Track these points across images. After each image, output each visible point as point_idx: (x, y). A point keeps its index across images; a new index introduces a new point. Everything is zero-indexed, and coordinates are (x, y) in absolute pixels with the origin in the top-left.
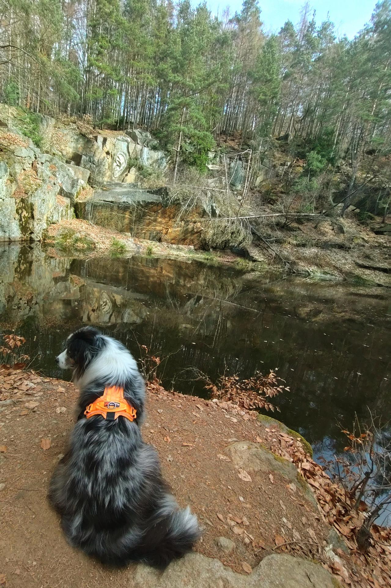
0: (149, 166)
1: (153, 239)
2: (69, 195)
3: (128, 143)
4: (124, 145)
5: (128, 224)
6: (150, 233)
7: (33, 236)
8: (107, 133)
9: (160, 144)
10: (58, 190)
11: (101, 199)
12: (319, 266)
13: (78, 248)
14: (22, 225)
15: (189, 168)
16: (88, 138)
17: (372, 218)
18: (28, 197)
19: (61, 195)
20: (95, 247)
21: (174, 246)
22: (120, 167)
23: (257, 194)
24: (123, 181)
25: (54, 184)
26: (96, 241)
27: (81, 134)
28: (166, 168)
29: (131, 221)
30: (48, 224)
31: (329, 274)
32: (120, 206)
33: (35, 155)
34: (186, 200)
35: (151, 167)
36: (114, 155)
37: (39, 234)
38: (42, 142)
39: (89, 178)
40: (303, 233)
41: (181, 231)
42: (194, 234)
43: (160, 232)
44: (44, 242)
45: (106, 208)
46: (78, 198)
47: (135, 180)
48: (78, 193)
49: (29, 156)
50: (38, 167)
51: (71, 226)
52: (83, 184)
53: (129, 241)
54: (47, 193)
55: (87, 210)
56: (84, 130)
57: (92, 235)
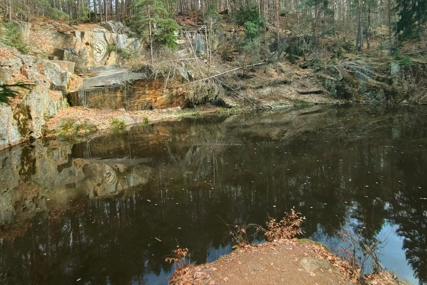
0: (126, 49)
1: (144, 108)
2: (60, 88)
3: (104, 33)
4: (101, 36)
5: (120, 102)
6: (142, 105)
7: (32, 135)
8: (82, 27)
10: (49, 86)
11: (92, 85)
12: (276, 100)
13: (81, 134)
14: (20, 128)
15: (163, 47)
16: (66, 35)
17: (297, 59)
18: (24, 101)
19: (52, 89)
20: (97, 130)
21: (164, 110)
22: (100, 53)
23: (218, 56)
24: (105, 64)
25: (45, 82)
26: (96, 124)
27: (59, 32)
29: (123, 99)
30: (46, 120)
31: (284, 104)
32: (111, 88)
33: (23, 61)
34: (167, 73)
35: (129, 49)
36: (93, 44)
37: (39, 132)
38: (26, 48)
39: (75, 68)
40: (258, 78)
41: (168, 97)
42: (178, 97)
43: (150, 102)
45: (98, 93)
46: (69, 89)
47: (116, 61)
48: (68, 85)
49: (16, 63)
50: (27, 71)
51: (69, 116)
52: (71, 75)
53: (126, 116)
54: (41, 93)
55: (80, 97)
56: (61, 29)
57: (91, 119)
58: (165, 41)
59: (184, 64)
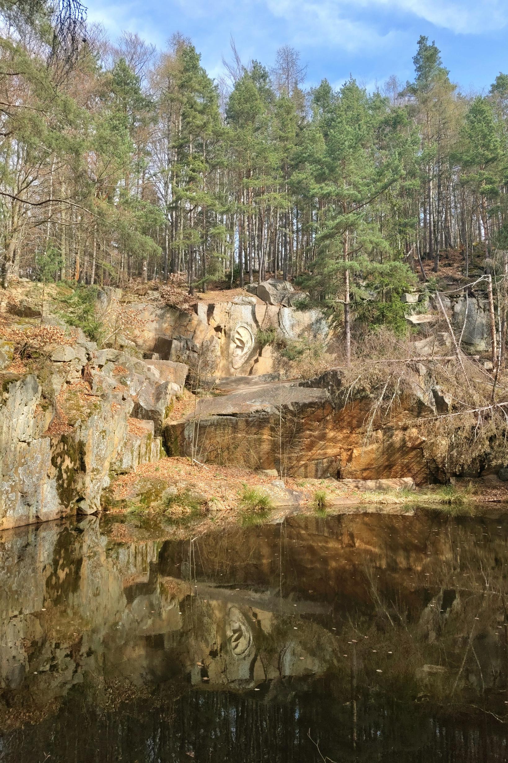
0: (297, 339)
1: (323, 474)
2: (151, 415)
3: (254, 306)
4: (246, 311)
5: (268, 453)
6: (317, 465)
7: (83, 505)
8: (212, 296)
9: (311, 297)
10: (130, 407)
11: (213, 412)
13: (174, 517)
14: (62, 486)
15: (374, 329)
16: (181, 310)
18: (75, 432)
19: (136, 417)
20: (208, 510)
21: (371, 484)
22: (242, 348)
24: (251, 373)
25: (124, 399)
26: (207, 496)
27: (167, 305)
28: (329, 337)
29: (275, 447)
30: (111, 477)
32: (250, 419)
33: (88, 354)
34: (377, 388)
35: (301, 340)
36: (230, 330)
37: (95, 501)
38: (100, 330)
39: (188, 378)
41: (380, 450)
42: (407, 453)
43: (336, 458)
44: (105, 515)
45: (224, 429)
46: (169, 418)
47: (274, 367)
48: (168, 409)
49: (76, 358)
50: (93, 374)
51: (158, 474)
52: (176, 389)
53: (276, 486)
54: (110, 419)
55: (186, 437)
56: (173, 299)
57: (201, 485)
58: (383, 316)
59: (424, 368)
